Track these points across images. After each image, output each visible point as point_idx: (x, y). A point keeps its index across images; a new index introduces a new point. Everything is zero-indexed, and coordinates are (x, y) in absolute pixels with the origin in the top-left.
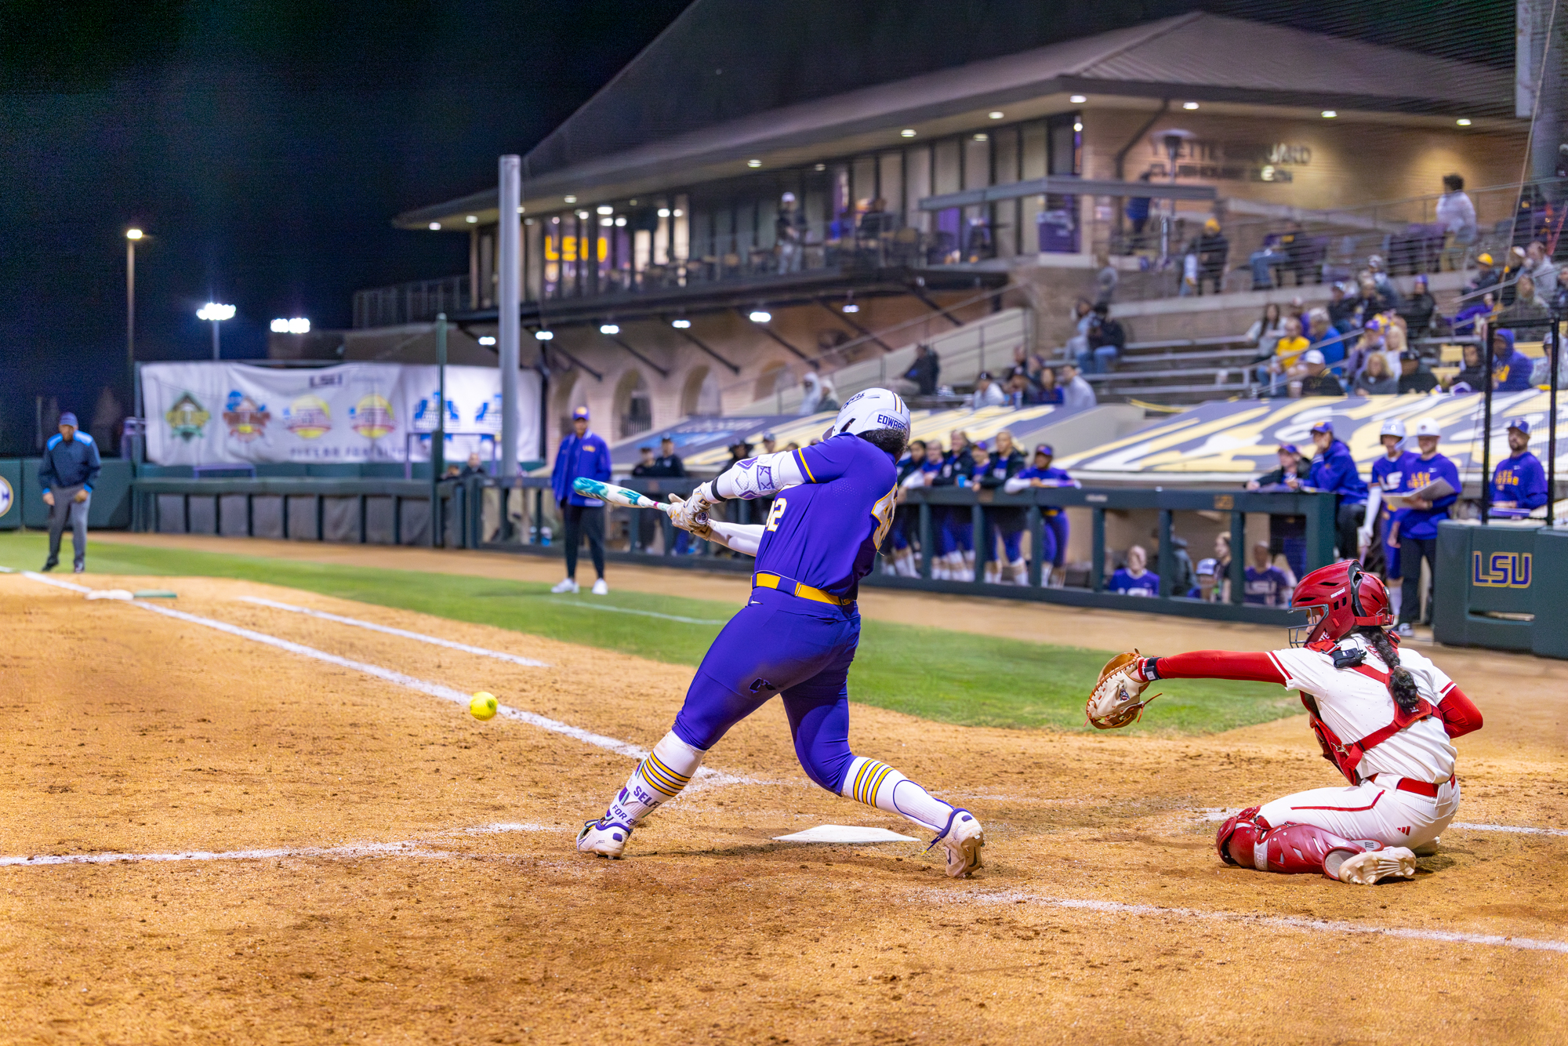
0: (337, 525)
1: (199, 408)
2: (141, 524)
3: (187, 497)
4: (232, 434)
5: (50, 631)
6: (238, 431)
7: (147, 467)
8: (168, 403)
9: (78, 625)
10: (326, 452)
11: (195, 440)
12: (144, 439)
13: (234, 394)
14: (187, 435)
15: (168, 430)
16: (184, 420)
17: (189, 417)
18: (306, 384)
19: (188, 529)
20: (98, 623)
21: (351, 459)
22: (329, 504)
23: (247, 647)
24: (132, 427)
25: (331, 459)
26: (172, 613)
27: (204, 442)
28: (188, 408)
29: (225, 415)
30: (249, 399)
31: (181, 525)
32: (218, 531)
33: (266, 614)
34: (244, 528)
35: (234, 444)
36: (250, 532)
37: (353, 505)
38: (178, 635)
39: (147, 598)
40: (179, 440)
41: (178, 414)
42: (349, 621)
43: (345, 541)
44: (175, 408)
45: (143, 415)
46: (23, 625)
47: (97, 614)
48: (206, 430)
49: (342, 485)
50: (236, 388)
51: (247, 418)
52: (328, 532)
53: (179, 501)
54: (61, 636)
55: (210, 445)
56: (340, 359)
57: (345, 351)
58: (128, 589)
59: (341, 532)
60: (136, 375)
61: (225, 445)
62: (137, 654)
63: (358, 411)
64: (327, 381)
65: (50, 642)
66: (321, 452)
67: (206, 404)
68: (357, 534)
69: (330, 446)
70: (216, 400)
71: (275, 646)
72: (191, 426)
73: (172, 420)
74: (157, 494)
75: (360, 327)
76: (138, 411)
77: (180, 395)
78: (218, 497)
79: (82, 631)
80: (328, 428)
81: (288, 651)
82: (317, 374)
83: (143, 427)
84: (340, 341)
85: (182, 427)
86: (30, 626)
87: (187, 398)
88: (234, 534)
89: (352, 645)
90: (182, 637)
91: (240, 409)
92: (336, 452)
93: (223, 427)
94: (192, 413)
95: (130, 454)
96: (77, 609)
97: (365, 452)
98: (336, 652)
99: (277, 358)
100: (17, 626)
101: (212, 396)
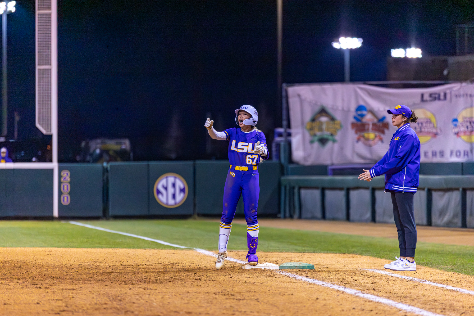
0: (442, 213)
1: (333, 119)
2: (288, 214)
3: (323, 190)
4: (358, 140)
5: (215, 294)
6: (363, 137)
7: (291, 166)
8: (308, 117)
9: (236, 289)
10: (434, 154)
11: (329, 144)
12: (289, 144)
13: (360, 108)
14: (323, 141)
15: (308, 137)
16: (321, 129)
17: (324, 127)
18: (418, 99)
19: (324, 217)
20: (253, 288)
21: (454, 159)
22: (435, 195)
23: (368, 306)
24: (280, 135)
25: (437, 159)
26: (310, 280)
27: (336, 146)
28: (324, 119)
29: (353, 125)
30: (372, 112)
31: (319, 214)
32: (348, 218)
33: (383, 282)
34: (368, 215)
35: (361, 148)
36: (373, 219)
37: (456, 196)
38: (315, 297)
39: (290, 268)
40: (316, 145)
41: (316, 124)
42: (450, 287)
43: (449, 225)
44: (313, 120)
45: (289, 126)
46: (195, 289)
47: (252, 280)
48: (337, 137)
49: (446, 181)
50: (362, 103)
51: (371, 127)
52: (435, 219)
53: (317, 193)
54: (224, 297)
55: (342, 148)
56: (445, 80)
57: (449, 73)
58: (276, 263)
59: (446, 219)
60: (284, 94)
61: (354, 151)
62: (282, 311)
63: (460, 120)
64: (435, 97)
65: (215, 301)
66: (430, 154)
67: (338, 116)
68: (459, 221)
69: (437, 149)
70: (346, 112)
71: (391, 307)
72: (326, 134)
73: (311, 129)
74: (300, 188)
75: (463, 53)
76: (285, 123)
77: (317, 109)
78: (348, 190)
79: (240, 293)
80: (435, 135)
81: (400, 310)
82: (427, 91)
83: (289, 135)
84: (445, 65)
85: (318, 133)
86: (200, 289)
87: (323, 111)
88: (361, 221)
89: (451, 306)
90: (317, 299)
91: (364, 120)
92: (442, 154)
93: (352, 135)
94: (327, 122)
95: (279, 157)
96: (236, 277)
97: (466, 154)
98: (438, 311)
99: (394, 79)
100: (190, 290)
101: (343, 110)
